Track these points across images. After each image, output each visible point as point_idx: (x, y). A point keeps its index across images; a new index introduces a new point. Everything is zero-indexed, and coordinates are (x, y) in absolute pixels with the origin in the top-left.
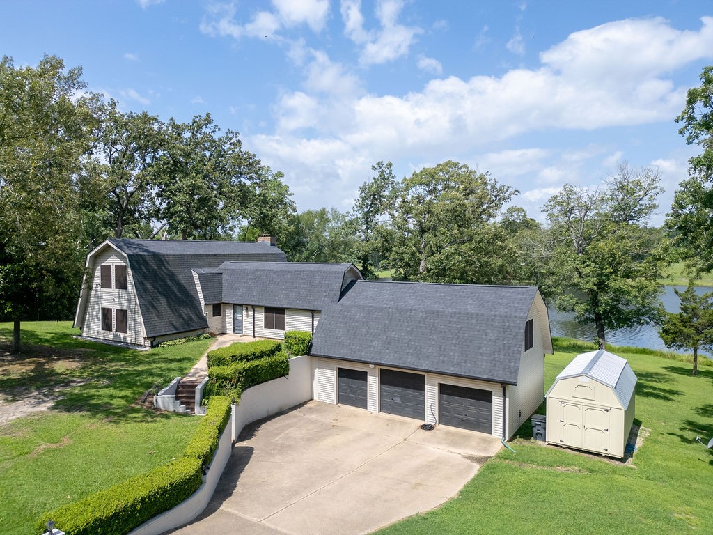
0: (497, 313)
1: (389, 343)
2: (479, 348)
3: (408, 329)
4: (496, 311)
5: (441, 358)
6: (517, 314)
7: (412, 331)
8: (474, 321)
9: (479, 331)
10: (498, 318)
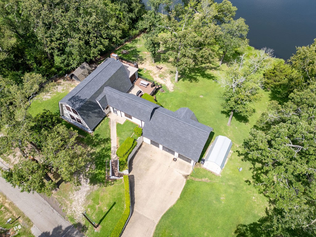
0: (196, 143)
1: (166, 141)
2: (190, 151)
3: (171, 138)
4: (196, 142)
5: (180, 150)
6: (201, 145)
7: (172, 139)
8: (190, 143)
9: (191, 146)
10: (196, 144)
